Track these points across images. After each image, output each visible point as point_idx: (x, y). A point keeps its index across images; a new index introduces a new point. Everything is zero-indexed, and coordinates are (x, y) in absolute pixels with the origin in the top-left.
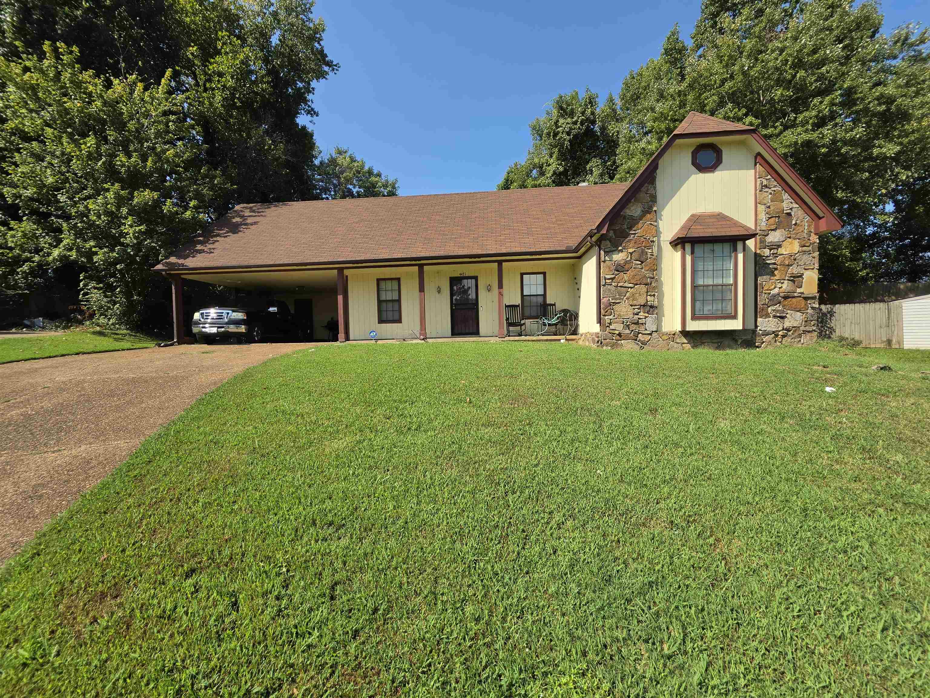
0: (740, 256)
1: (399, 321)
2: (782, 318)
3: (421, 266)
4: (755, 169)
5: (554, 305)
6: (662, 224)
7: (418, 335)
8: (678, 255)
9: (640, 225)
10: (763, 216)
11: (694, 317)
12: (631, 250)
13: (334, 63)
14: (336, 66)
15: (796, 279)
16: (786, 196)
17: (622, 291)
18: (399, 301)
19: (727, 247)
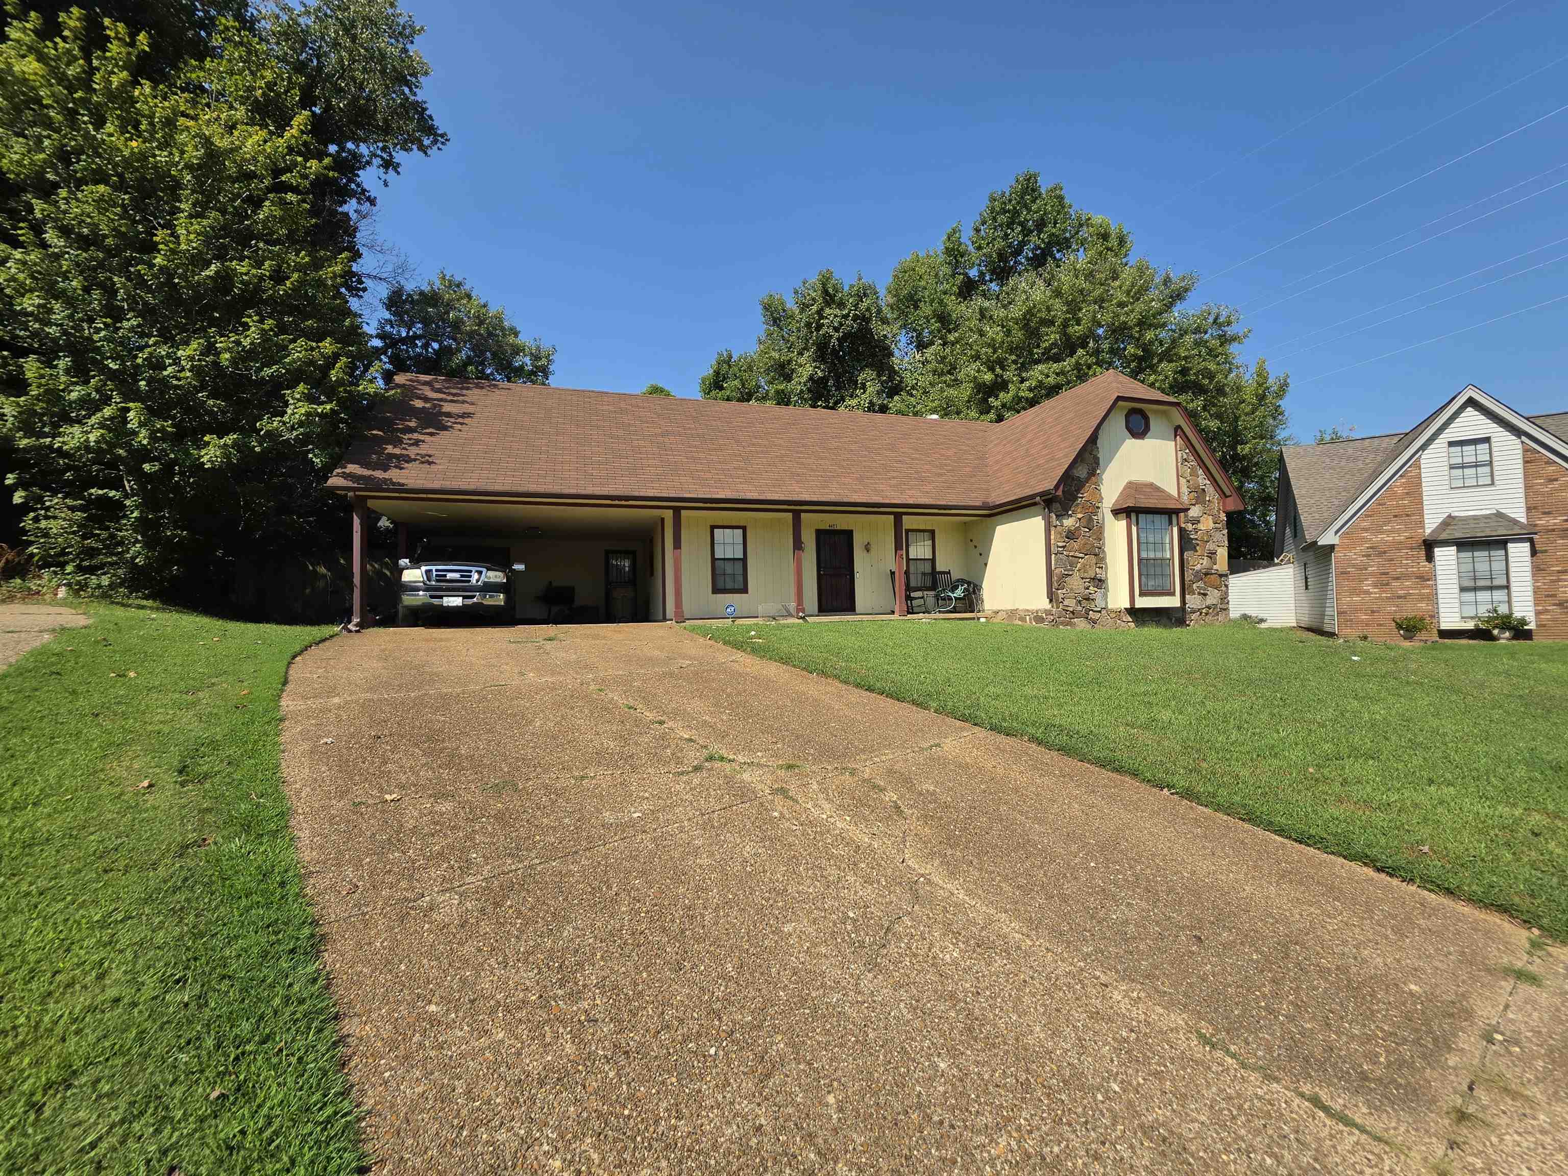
0: (1175, 530)
1: (745, 590)
2: (1205, 595)
3: (797, 515)
4: (1175, 440)
5: (949, 573)
6: (1103, 488)
7: (794, 613)
8: (1123, 523)
9: (1086, 488)
10: (1185, 490)
11: (1142, 594)
12: (1080, 516)
13: (439, 132)
14: (442, 136)
15: (1212, 555)
16: (1200, 472)
17: (1072, 561)
18: (744, 560)
19: (1165, 518)
